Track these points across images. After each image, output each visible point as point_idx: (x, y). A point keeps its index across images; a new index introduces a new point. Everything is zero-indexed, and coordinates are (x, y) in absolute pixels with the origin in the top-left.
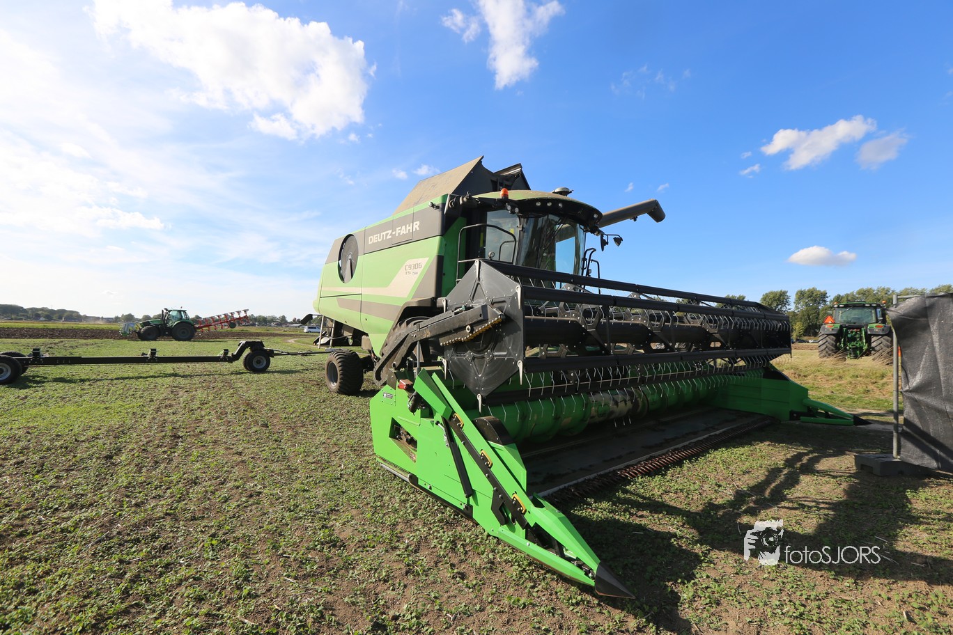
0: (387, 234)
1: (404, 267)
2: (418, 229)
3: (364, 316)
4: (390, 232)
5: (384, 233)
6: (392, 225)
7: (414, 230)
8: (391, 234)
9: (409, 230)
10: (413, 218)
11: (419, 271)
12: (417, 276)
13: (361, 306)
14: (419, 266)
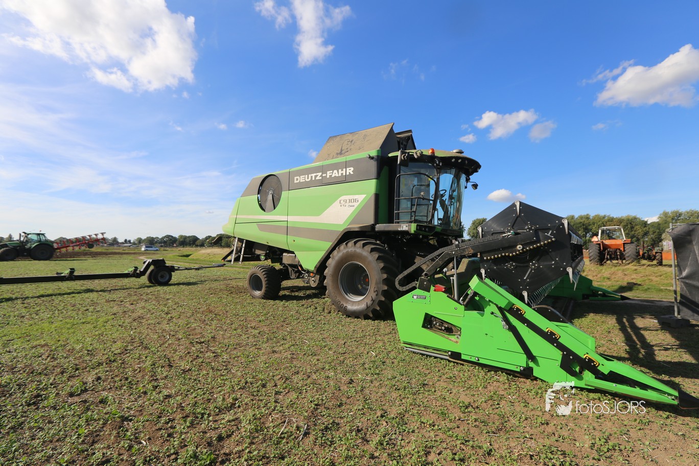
0: (316, 176)
1: (338, 201)
2: (352, 173)
3: (290, 238)
4: (320, 174)
5: (313, 175)
6: (323, 169)
7: (348, 174)
8: (321, 176)
9: (342, 174)
10: (346, 165)
11: (356, 204)
12: (353, 209)
13: (287, 230)
14: (355, 200)
